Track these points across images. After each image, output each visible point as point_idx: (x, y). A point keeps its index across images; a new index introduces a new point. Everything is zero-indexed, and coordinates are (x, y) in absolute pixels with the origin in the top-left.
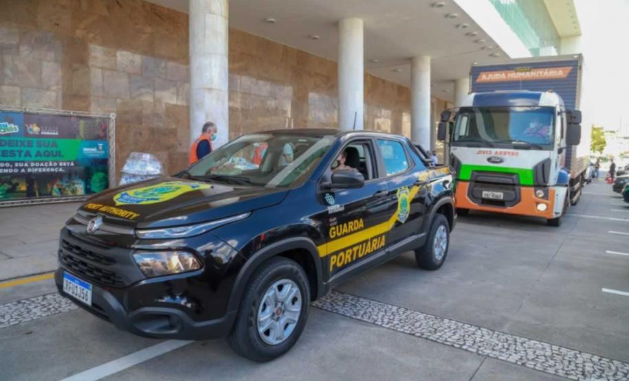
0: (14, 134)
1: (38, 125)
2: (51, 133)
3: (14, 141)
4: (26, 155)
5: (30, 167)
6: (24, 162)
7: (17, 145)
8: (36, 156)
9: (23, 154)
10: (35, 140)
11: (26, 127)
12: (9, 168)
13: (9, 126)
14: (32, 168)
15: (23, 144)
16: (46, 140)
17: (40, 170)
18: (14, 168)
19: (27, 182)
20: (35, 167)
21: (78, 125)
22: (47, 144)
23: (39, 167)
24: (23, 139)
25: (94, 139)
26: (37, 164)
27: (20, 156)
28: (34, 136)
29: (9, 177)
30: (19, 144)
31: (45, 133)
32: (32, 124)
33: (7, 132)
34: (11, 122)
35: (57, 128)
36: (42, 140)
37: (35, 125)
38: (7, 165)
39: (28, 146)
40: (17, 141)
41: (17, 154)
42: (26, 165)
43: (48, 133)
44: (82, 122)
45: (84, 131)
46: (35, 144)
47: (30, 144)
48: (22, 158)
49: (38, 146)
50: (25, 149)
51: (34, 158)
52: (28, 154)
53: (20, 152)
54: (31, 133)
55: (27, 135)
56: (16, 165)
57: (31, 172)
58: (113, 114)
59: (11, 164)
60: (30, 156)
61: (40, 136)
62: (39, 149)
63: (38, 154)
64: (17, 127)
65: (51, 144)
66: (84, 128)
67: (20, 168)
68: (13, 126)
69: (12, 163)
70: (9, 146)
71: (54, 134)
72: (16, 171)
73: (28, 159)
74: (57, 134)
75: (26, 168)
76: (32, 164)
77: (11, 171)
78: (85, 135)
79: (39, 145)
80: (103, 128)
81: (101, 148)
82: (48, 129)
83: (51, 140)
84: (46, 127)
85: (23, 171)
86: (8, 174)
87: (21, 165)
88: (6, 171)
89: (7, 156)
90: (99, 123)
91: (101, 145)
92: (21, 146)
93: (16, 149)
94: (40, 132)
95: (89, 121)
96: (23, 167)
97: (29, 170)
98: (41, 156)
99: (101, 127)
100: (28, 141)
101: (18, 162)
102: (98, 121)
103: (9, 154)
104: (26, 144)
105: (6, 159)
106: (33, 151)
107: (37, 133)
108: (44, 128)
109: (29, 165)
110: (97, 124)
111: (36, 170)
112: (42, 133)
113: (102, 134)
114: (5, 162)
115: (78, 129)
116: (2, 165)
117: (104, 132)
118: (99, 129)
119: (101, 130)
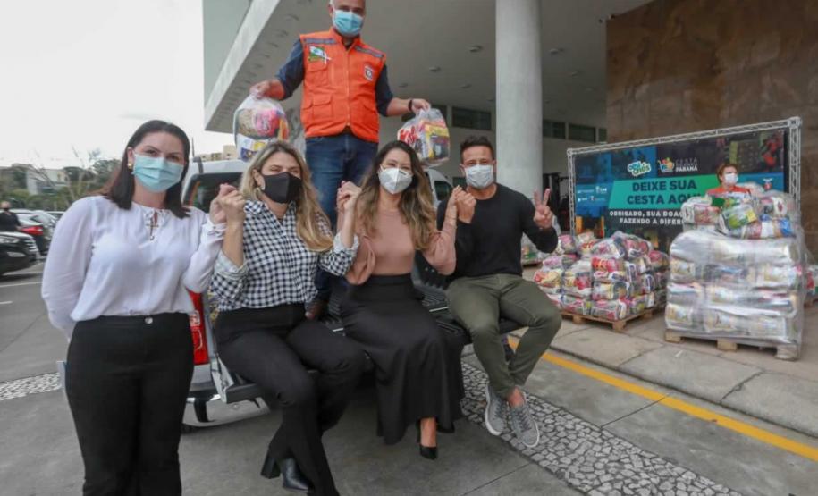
0: (646, 175)
1: (672, 160)
2: (688, 169)
3: (645, 183)
4: (658, 202)
5: (662, 217)
6: (656, 210)
7: (649, 189)
8: (670, 202)
9: (655, 200)
10: (668, 180)
11: (658, 165)
12: (641, 217)
13: (641, 165)
14: (664, 218)
15: (655, 188)
16: (682, 179)
17: (674, 222)
18: (646, 217)
19: (659, 237)
20: (668, 217)
21: (728, 150)
22: (682, 185)
23: (672, 218)
24: (655, 180)
25: (755, 172)
26: (671, 214)
27: (652, 202)
28: (668, 175)
29: (641, 229)
30: (651, 186)
31: (680, 170)
32: (665, 158)
33: (640, 173)
34: (643, 159)
35: (695, 160)
36: (676, 179)
37: (668, 159)
38: (640, 214)
39: (661, 189)
40: (649, 184)
41: (649, 199)
42: (658, 214)
43: (684, 169)
44: (734, 145)
45: (738, 159)
46: (668, 186)
47: (662, 187)
48: (655, 206)
49: (671, 189)
50: (656, 193)
51: (666, 205)
52: (660, 200)
53: (652, 197)
54: (664, 171)
55: (659, 174)
56: (648, 214)
57: (663, 225)
58: (797, 118)
59: (643, 213)
60: (663, 202)
61: (674, 174)
62: (672, 192)
63: (672, 199)
64: (649, 165)
65: (687, 184)
66: (738, 154)
67: (652, 218)
68: (646, 165)
69: (644, 211)
70: (642, 190)
71: (692, 169)
72: (648, 221)
73: (660, 206)
74: (696, 169)
75: (658, 219)
76: (665, 214)
77: (643, 221)
79: (673, 186)
80: (774, 148)
81: (768, 187)
82: (684, 162)
83: (688, 179)
84: (682, 161)
85: (655, 222)
86: (639, 225)
87: (653, 214)
88: (638, 221)
89: (639, 203)
90: (765, 141)
91: (768, 181)
92: (653, 189)
93: (648, 193)
94: (674, 169)
95: (746, 142)
96: (655, 217)
97: (662, 221)
98: (675, 202)
99: (770, 146)
100: (661, 183)
101: (651, 210)
102: (762, 138)
103: (641, 200)
104: (658, 186)
105: (638, 206)
106: (666, 194)
107: (671, 171)
108: (679, 162)
109: (662, 214)
110: (762, 144)
111: (669, 221)
112: (678, 169)
113: (771, 161)
114: (637, 210)
115: (727, 157)
116: (635, 213)
117: (775, 157)
118: (766, 151)
119: (768, 153)
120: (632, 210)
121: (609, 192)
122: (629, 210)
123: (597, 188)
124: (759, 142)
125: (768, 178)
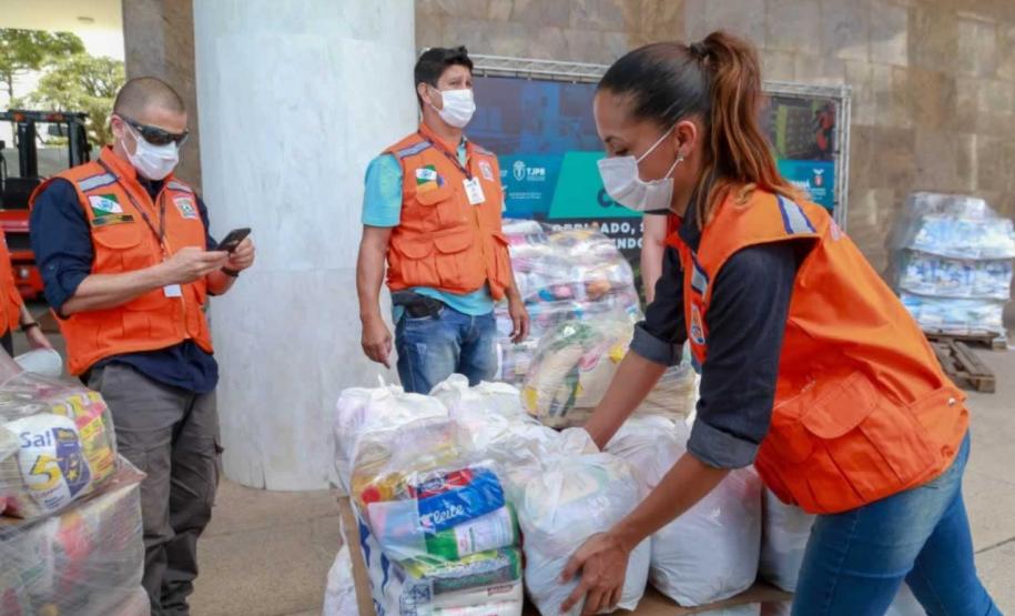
12: (628, 235)
21: (774, 117)
25: (806, 157)
38: (625, 228)
44: (782, 112)
45: (786, 137)
58: (848, 87)
59: (632, 226)
66: (788, 127)
69: (635, 221)
78: (788, 145)
80: (826, 126)
81: (819, 182)
86: (627, 252)
88: (622, 243)
90: (818, 112)
91: (818, 172)
95: (797, 109)
99: (822, 121)
102: (815, 107)
110: (814, 116)
114: (620, 221)
115: (773, 129)
116: (615, 228)
117: (827, 139)
118: (817, 129)
119: (821, 131)
120: (609, 221)
121: (552, 178)
122: (601, 221)
123: (519, 166)
124: (811, 112)
125: (819, 168)
